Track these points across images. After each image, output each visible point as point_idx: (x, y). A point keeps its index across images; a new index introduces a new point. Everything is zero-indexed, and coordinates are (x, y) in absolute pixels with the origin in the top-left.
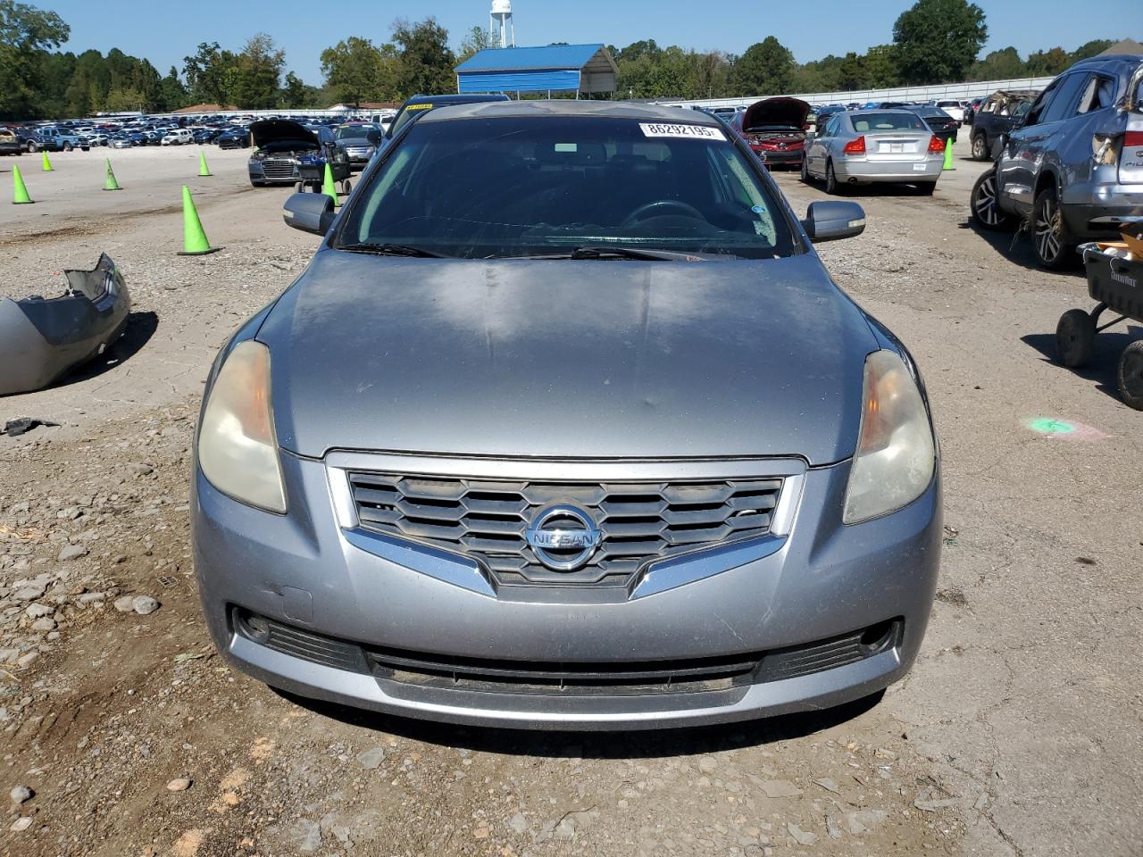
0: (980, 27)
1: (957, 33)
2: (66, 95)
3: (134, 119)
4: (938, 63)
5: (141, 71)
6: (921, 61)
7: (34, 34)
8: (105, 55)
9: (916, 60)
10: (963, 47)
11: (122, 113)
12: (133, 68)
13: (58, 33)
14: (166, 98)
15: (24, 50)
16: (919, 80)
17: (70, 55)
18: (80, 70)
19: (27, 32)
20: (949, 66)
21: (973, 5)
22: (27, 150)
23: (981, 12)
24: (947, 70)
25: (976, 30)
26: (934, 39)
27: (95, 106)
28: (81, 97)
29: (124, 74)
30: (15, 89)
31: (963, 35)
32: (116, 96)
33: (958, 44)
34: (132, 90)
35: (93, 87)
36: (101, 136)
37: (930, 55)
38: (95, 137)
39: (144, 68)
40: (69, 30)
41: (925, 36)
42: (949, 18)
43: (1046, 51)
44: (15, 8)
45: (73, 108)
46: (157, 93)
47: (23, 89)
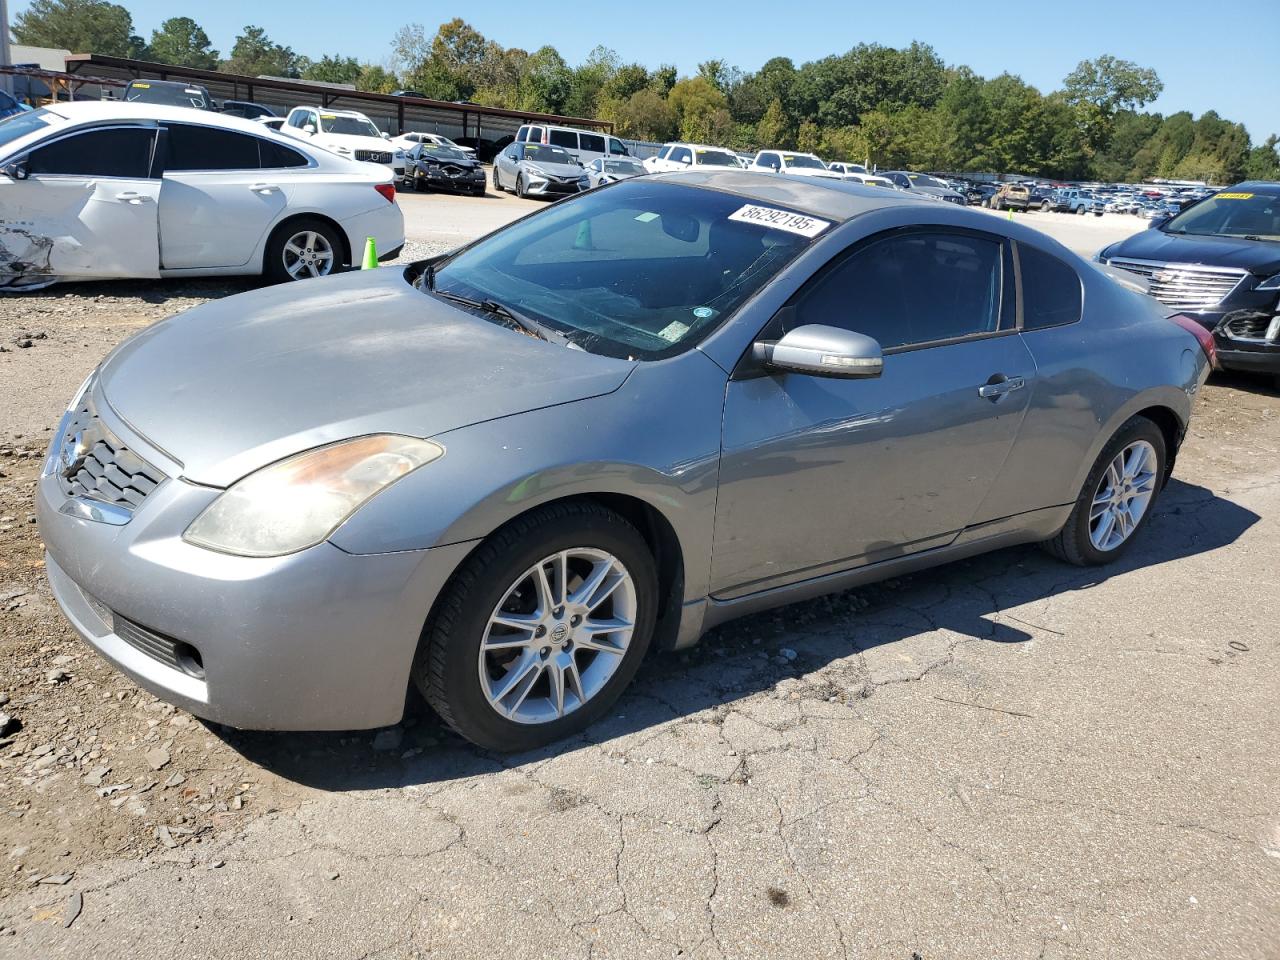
2: (1135, 158)
3: (1190, 189)
5: (1233, 138)
7: (1122, 92)
8: (1197, 118)
11: (1182, 182)
12: (1223, 132)
13: (1147, 92)
14: (1249, 169)
15: (1105, 110)
17: (1158, 117)
18: (1162, 132)
19: (1115, 90)
22: (1036, 209)
27: (1160, 172)
28: (1150, 161)
29: (1210, 138)
30: (1079, 148)
32: (1190, 162)
34: (1213, 157)
35: (1168, 150)
36: (1135, 204)
38: (1128, 204)
39: (1237, 135)
40: (1161, 89)
44: (1113, 65)
45: (1136, 172)
46: (1241, 163)
47: (1087, 149)
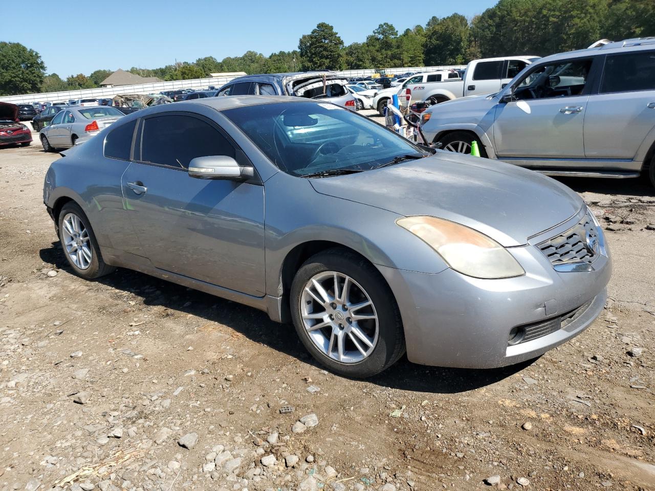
0: (39, 62)
1: (27, 65)
4: (21, 82)
6: (10, 81)
9: (7, 80)
10: (34, 73)
16: (13, 92)
20: (29, 83)
21: (31, 50)
23: (37, 54)
24: (30, 86)
25: (38, 63)
26: (14, 68)
31: (30, 67)
33: (30, 71)
37: (15, 77)
41: (8, 66)
42: (20, 57)
43: (75, 76)
